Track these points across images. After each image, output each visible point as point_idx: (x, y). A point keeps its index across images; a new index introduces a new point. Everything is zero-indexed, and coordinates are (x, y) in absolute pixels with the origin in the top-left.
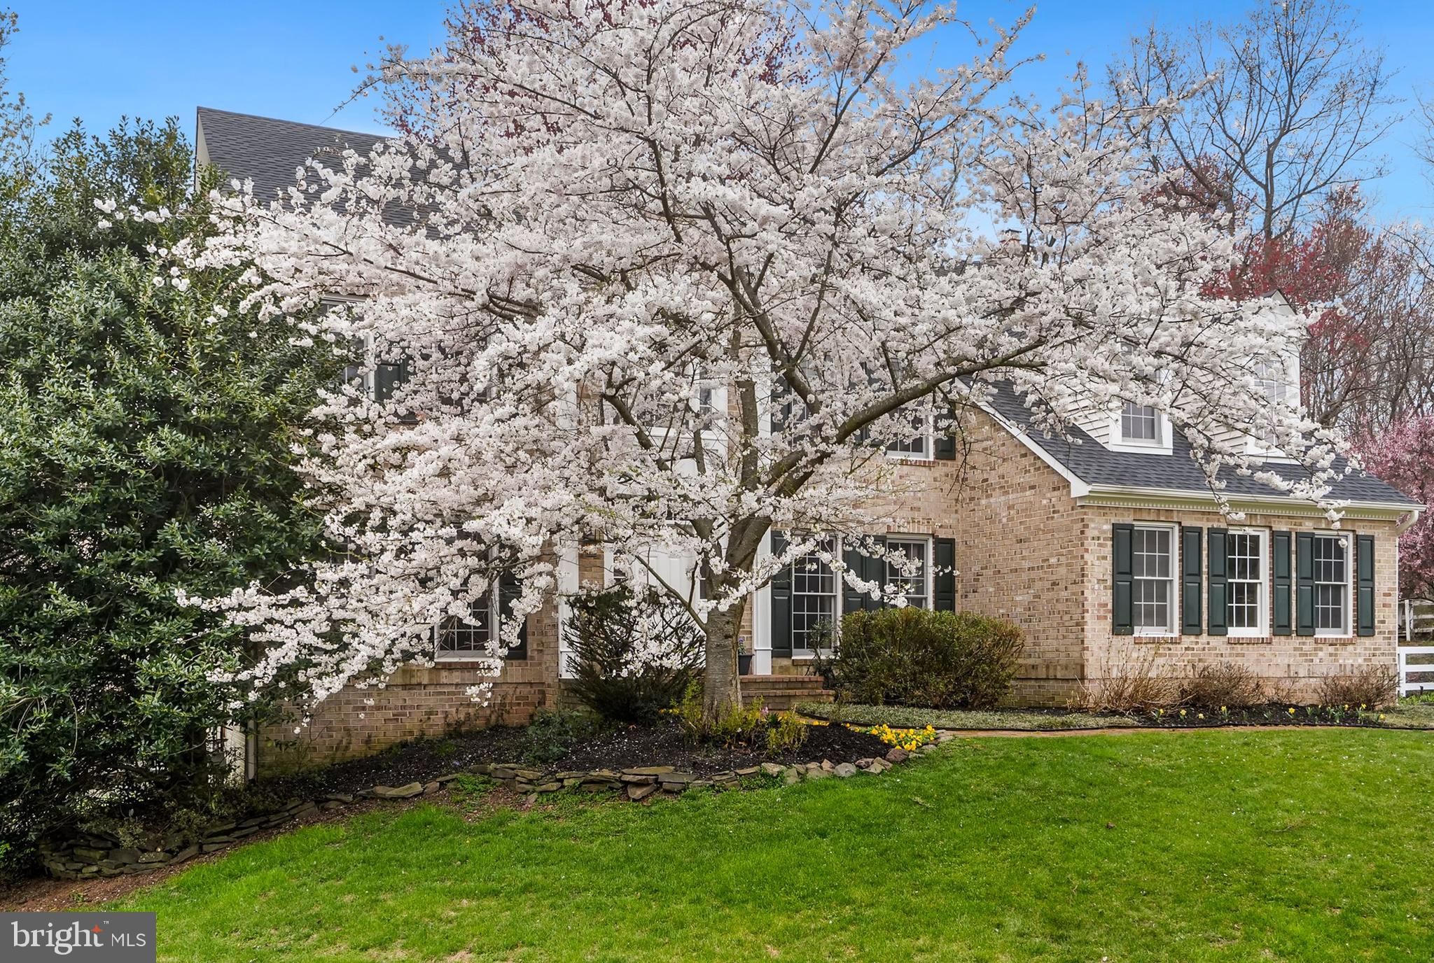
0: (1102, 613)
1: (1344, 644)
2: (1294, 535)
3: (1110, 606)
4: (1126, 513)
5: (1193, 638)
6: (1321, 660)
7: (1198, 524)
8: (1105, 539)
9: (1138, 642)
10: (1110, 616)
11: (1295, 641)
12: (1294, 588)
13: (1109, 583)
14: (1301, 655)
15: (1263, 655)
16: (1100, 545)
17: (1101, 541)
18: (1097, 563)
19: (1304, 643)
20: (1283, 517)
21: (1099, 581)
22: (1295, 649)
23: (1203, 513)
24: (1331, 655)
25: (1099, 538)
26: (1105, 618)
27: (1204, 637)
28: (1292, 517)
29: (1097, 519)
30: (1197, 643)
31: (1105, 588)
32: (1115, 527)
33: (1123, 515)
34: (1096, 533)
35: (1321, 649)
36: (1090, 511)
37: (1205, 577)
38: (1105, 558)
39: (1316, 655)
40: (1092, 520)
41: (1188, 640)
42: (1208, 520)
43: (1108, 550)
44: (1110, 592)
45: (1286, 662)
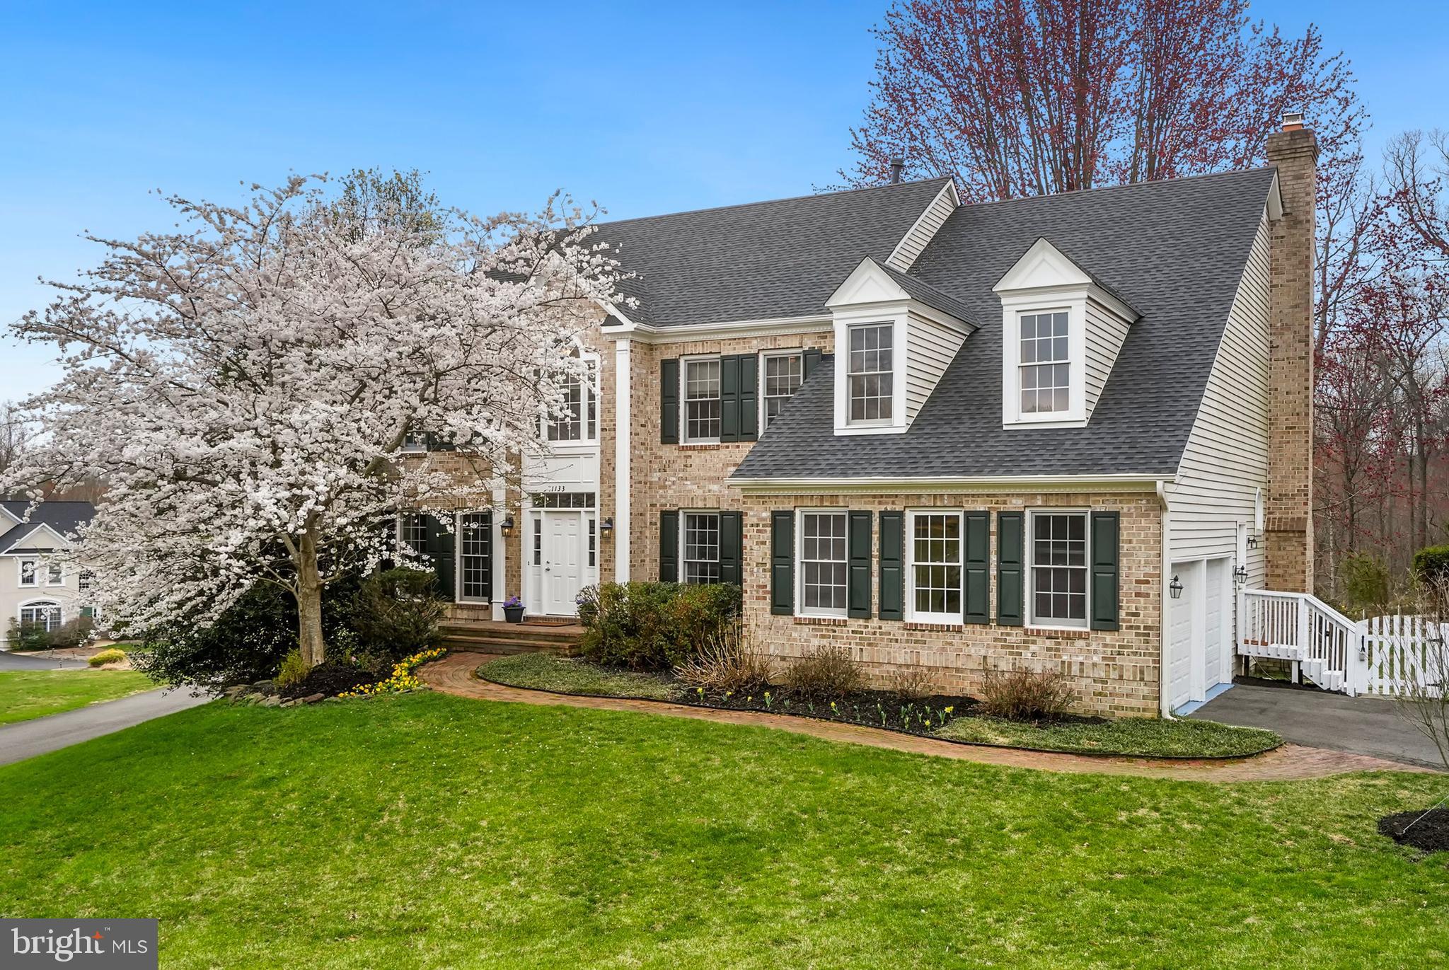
0: (761, 594)
1: (1069, 638)
2: (994, 516)
3: (769, 588)
4: (786, 501)
5: (861, 622)
6: (1034, 654)
7: (869, 508)
8: (764, 526)
9: (799, 622)
10: (769, 596)
11: (997, 632)
12: (993, 572)
13: (768, 566)
14: (1003, 647)
15: (951, 644)
16: (758, 531)
17: (760, 528)
18: (756, 547)
19: (1008, 634)
20: (978, 496)
21: (758, 564)
22: (996, 640)
23: (875, 496)
24: (1049, 649)
25: (758, 525)
26: (765, 598)
27: (875, 622)
28: (994, 495)
29: (756, 507)
30: (866, 627)
31: (764, 570)
32: (775, 514)
33: (783, 503)
34: (755, 521)
35: (1034, 642)
36: (749, 501)
37: (875, 561)
38: (764, 543)
39: (1027, 648)
40: (751, 509)
41: (855, 624)
42: (880, 503)
43: (767, 535)
44: (768, 574)
45: (983, 652)
